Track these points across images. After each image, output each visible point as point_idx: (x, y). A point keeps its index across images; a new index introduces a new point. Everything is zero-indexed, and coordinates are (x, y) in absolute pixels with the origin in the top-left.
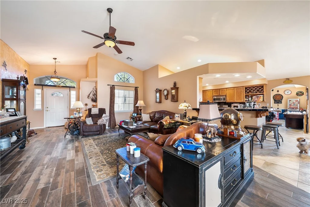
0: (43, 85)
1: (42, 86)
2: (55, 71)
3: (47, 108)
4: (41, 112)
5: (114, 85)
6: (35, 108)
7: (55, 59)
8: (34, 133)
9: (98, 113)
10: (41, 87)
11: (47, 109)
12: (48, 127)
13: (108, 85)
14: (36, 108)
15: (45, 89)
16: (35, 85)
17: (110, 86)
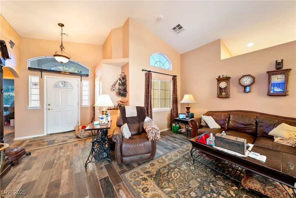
0: (42, 70)
1: (41, 72)
2: (62, 45)
3: (49, 105)
4: (39, 111)
5: (150, 71)
6: (30, 106)
7: (62, 25)
8: (24, 153)
9: (136, 116)
10: (39, 73)
11: (48, 107)
12: (51, 134)
13: (143, 70)
14: (32, 106)
15: (46, 76)
16: (30, 69)
17: (146, 72)
